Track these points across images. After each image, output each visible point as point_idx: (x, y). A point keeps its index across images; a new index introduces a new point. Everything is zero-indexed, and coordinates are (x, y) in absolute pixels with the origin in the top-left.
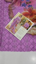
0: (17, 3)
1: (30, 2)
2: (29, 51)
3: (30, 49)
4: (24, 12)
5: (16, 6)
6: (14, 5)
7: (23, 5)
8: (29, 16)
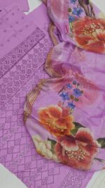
0: (57, 85)
1: (77, 100)
2: (12, 171)
3: (16, 171)
4: (56, 106)
5: (51, 88)
6: (50, 85)
7: (63, 96)
8: (57, 119)
